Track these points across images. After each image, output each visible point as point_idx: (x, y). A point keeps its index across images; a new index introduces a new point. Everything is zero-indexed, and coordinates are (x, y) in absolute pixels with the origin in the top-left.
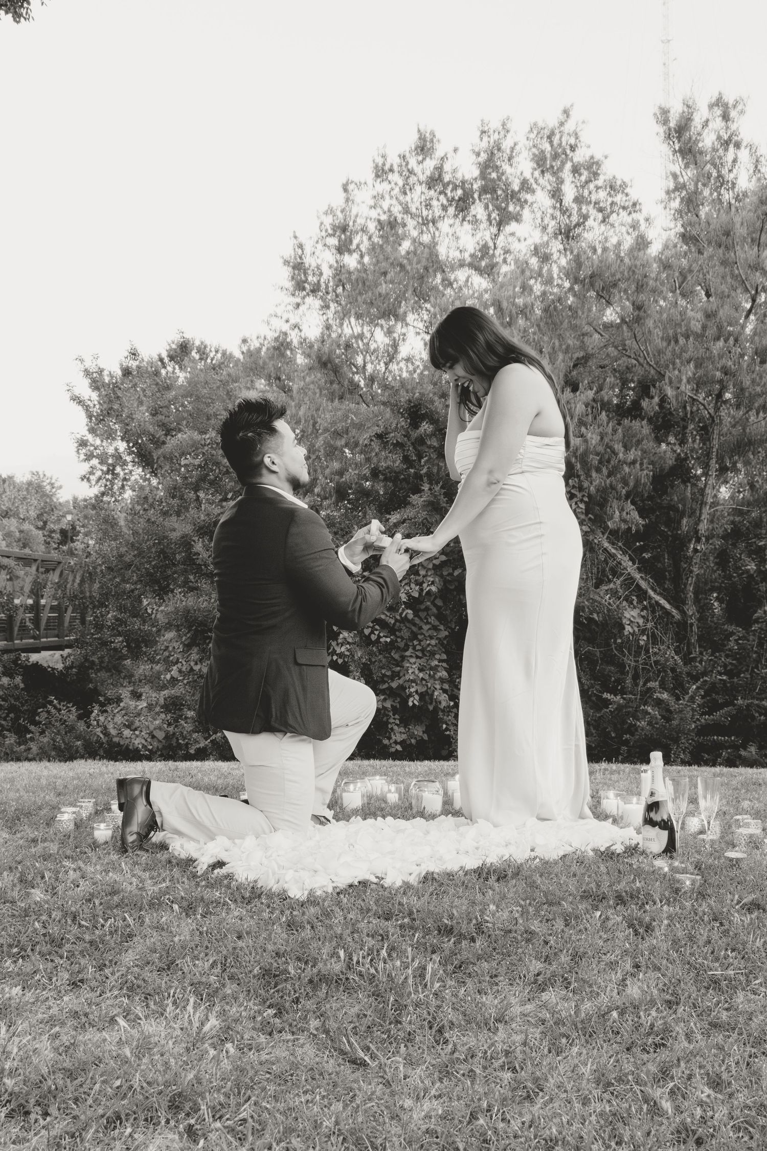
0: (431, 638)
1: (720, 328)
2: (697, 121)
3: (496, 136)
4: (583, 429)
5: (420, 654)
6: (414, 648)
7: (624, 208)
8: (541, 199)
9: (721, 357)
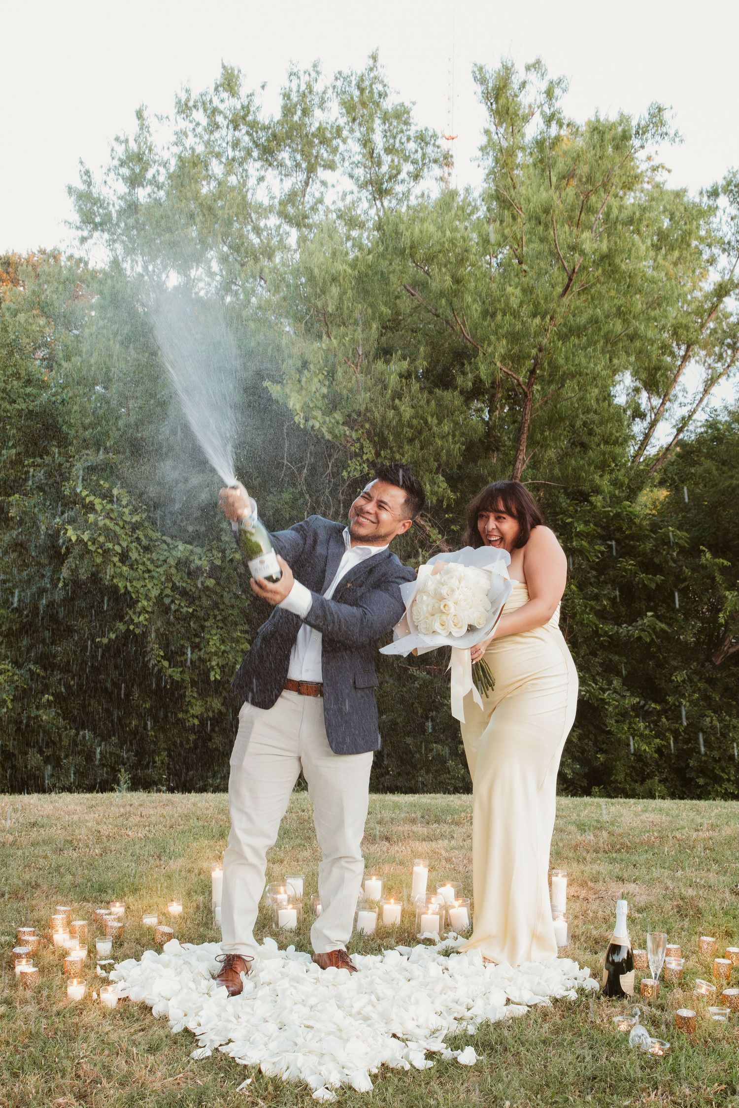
0: (233, 607)
1: (537, 305)
2: (516, 81)
3: (307, 78)
4: (397, 401)
5: (221, 625)
6: (215, 617)
7: (435, 161)
8: (352, 147)
9: (537, 334)
